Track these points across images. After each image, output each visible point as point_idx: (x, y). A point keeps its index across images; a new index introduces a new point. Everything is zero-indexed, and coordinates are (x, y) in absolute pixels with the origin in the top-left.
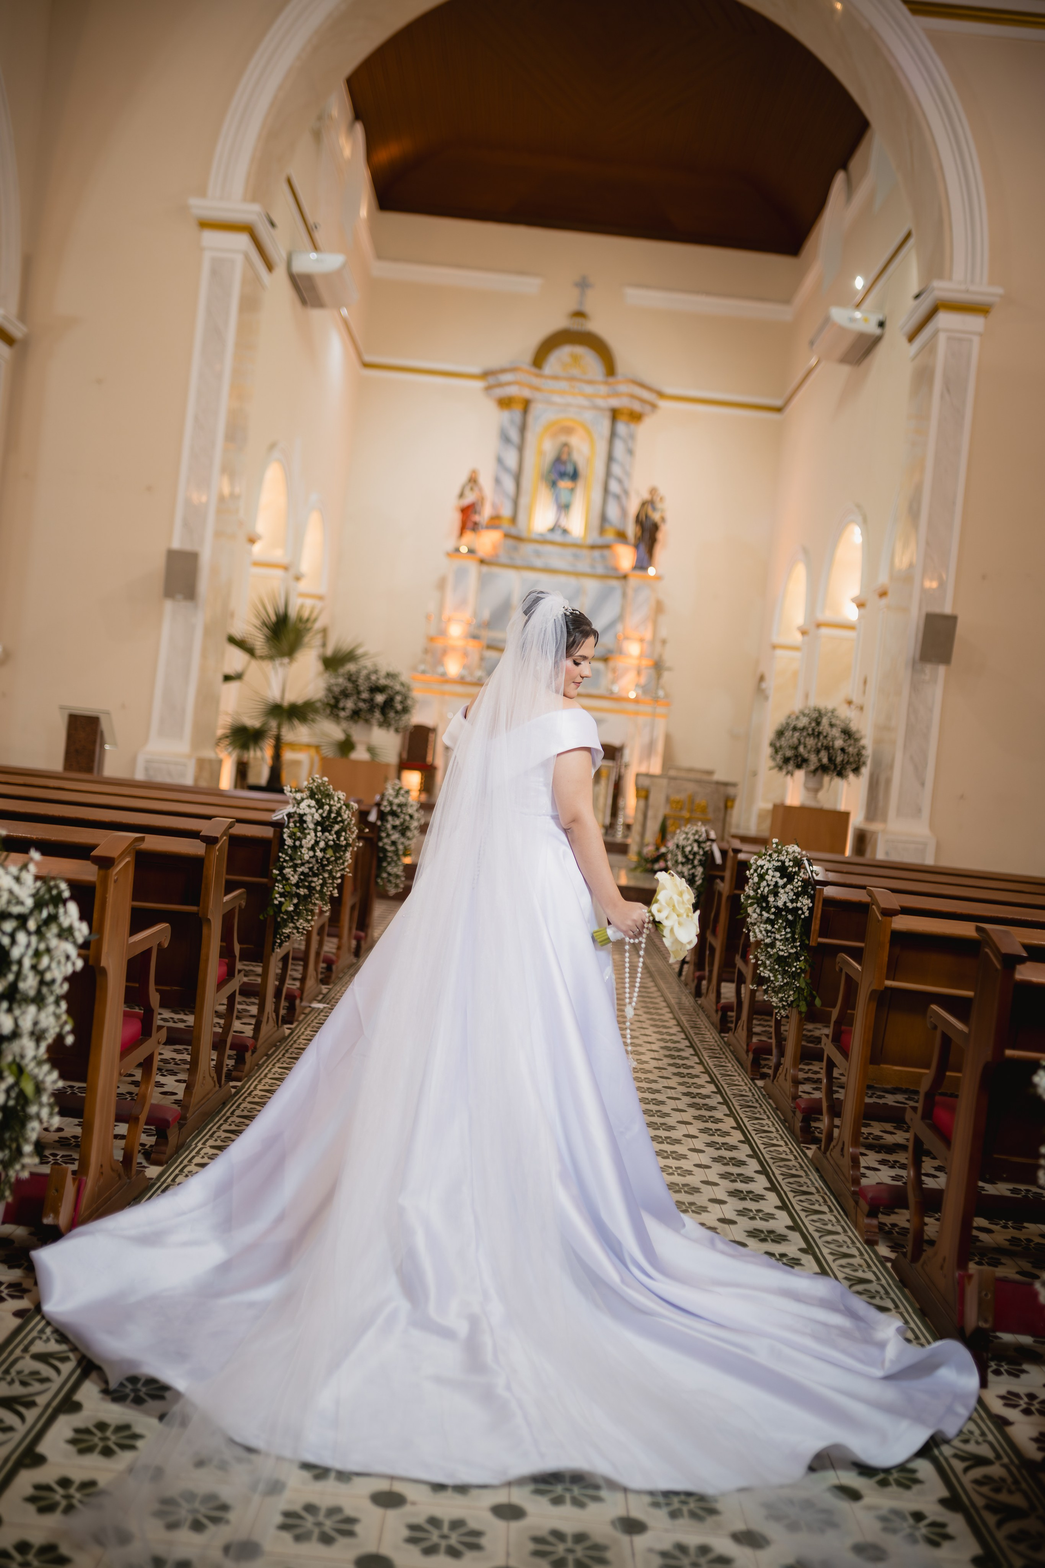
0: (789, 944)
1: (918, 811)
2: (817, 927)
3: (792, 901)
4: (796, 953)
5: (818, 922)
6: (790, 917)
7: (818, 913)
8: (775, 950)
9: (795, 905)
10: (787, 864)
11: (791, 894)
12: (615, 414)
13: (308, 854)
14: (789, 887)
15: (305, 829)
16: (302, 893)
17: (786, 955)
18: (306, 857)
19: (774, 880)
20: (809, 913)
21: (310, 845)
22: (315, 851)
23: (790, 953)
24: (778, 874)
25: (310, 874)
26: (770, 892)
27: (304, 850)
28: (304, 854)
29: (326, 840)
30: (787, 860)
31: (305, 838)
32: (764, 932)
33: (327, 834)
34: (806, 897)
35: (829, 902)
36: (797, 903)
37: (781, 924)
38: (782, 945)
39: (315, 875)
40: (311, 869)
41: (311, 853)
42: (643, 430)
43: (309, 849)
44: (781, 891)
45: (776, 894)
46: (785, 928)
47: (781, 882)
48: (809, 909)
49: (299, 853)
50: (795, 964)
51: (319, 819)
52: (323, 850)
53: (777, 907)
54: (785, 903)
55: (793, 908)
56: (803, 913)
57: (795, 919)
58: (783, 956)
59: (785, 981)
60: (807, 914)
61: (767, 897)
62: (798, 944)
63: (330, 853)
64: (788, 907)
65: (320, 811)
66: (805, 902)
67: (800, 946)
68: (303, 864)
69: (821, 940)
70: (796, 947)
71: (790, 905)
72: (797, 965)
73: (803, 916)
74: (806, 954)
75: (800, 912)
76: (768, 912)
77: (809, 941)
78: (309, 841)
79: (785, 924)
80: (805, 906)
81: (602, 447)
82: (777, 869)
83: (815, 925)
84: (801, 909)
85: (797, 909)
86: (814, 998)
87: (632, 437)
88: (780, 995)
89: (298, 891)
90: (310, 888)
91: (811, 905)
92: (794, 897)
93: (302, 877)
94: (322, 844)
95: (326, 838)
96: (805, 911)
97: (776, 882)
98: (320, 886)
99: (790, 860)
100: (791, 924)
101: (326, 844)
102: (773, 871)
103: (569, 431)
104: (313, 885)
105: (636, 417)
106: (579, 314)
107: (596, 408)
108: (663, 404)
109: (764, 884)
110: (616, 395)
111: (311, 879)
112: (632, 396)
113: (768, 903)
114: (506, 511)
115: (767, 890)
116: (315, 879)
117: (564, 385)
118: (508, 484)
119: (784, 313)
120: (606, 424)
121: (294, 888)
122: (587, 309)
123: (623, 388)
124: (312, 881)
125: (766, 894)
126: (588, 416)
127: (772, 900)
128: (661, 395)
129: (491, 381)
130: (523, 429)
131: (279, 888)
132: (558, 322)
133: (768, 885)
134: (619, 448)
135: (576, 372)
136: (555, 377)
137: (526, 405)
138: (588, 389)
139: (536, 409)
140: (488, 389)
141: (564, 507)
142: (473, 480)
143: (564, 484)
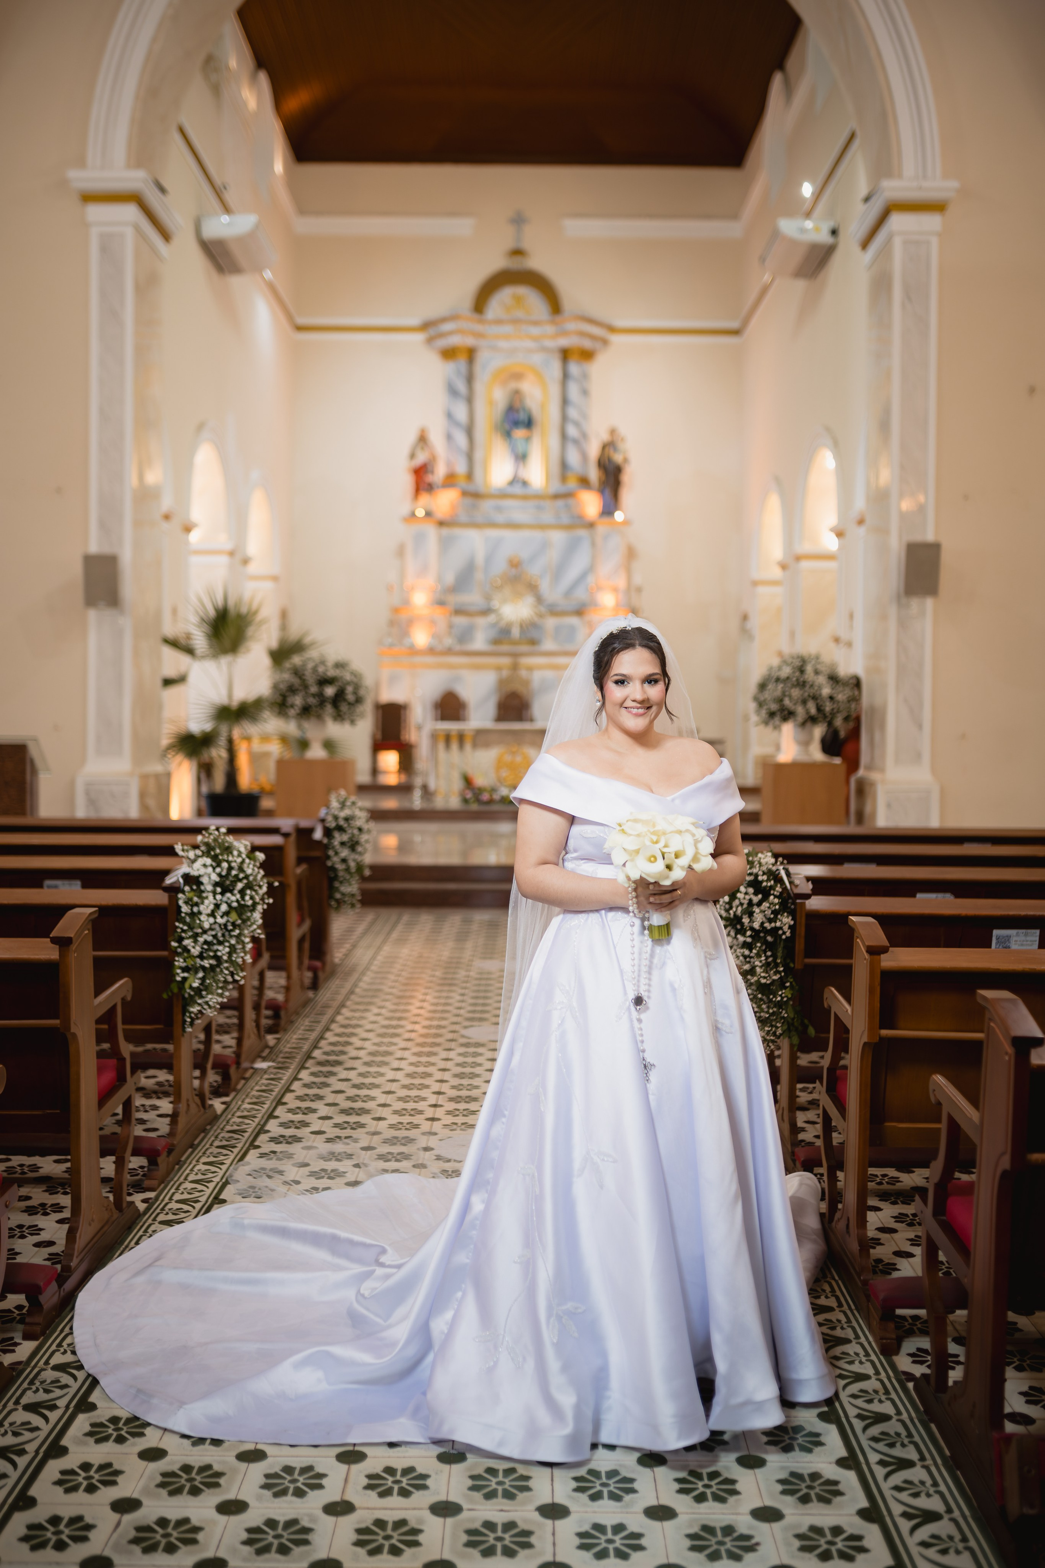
0: (771, 969)
2: (802, 946)
3: (770, 921)
4: (781, 978)
5: (802, 941)
6: (769, 939)
7: (801, 931)
8: (755, 978)
9: (773, 925)
10: (760, 878)
11: (768, 912)
12: (565, 355)
13: (208, 921)
14: (765, 905)
15: (203, 892)
16: (207, 965)
17: (768, 982)
18: (206, 925)
19: (747, 897)
20: (791, 933)
21: (209, 911)
22: (215, 917)
23: (774, 980)
24: (751, 890)
25: (215, 941)
26: (743, 912)
27: (203, 918)
28: (203, 922)
29: (229, 902)
30: (760, 873)
31: (203, 903)
32: (741, 958)
33: (228, 895)
34: (786, 914)
35: (815, 916)
36: (776, 922)
37: (760, 947)
38: (763, 972)
39: (220, 943)
40: (215, 936)
41: (212, 920)
42: (597, 368)
43: (208, 915)
44: (756, 910)
45: (751, 914)
46: (765, 952)
47: (756, 899)
48: (790, 927)
49: (198, 922)
50: (780, 993)
51: (218, 879)
52: (226, 914)
53: (753, 929)
54: (762, 923)
55: (772, 928)
56: (784, 933)
57: (775, 940)
58: (765, 984)
59: (771, 1011)
60: (788, 934)
61: (741, 918)
62: (782, 969)
63: (234, 916)
64: (765, 928)
65: (218, 870)
66: (786, 920)
67: (783, 971)
68: (205, 932)
69: (807, 961)
70: (780, 972)
71: (767, 925)
72: (782, 993)
73: (784, 937)
74: (792, 980)
75: (780, 932)
76: (744, 935)
77: (794, 963)
78: (207, 907)
79: (764, 947)
80: (785, 925)
81: (554, 391)
82: (750, 884)
83: (800, 945)
84: (781, 928)
85: (777, 929)
86: (805, 1028)
87: (586, 376)
88: (767, 1029)
89: (202, 963)
90: (218, 959)
91: (792, 923)
92: (772, 916)
93: (205, 947)
94: (224, 908)
95: (229, 898)
96: (786, 930)
97: (750, 900)
98: (227, 955)
99: (764, 874)
100: (770, 946)
101: (229, 905)
102: (746, 888)
103: (518, 376)
104: (219, 954)
105: (587, 355)
106: (517, 252)
107: (544, 349)
108: (615, 339)
109: (736, 902)
110: (564, 333)
111: (215, 947)
112: (582, 334)
113: (742, 924)
114: (461, 468)
115: (740, 909)
116: (220, 948)
117: (507, 329)
118: (461, 439)
119: (733, 230)
120: (555, 368)
121: (198, 960)
122: (526, 245)
123: (571, 326)
124: (217, 950)
125: (740, 915)
126: (537, 359)
127: (746, 920)
128: (612, 329)
129: (432, 331)
130: (470, 379)
131: (179, 962)
132: (496, 262)
133: (741, 904)
134: (573, 390)
135: (519, 314)
136: (499, 322)
137: (471, 354)
138: (535, 331)
139: (482, 357)
140: (430, 341)
141: (521, 458)
142: (423, 439)
143: (519, 433)
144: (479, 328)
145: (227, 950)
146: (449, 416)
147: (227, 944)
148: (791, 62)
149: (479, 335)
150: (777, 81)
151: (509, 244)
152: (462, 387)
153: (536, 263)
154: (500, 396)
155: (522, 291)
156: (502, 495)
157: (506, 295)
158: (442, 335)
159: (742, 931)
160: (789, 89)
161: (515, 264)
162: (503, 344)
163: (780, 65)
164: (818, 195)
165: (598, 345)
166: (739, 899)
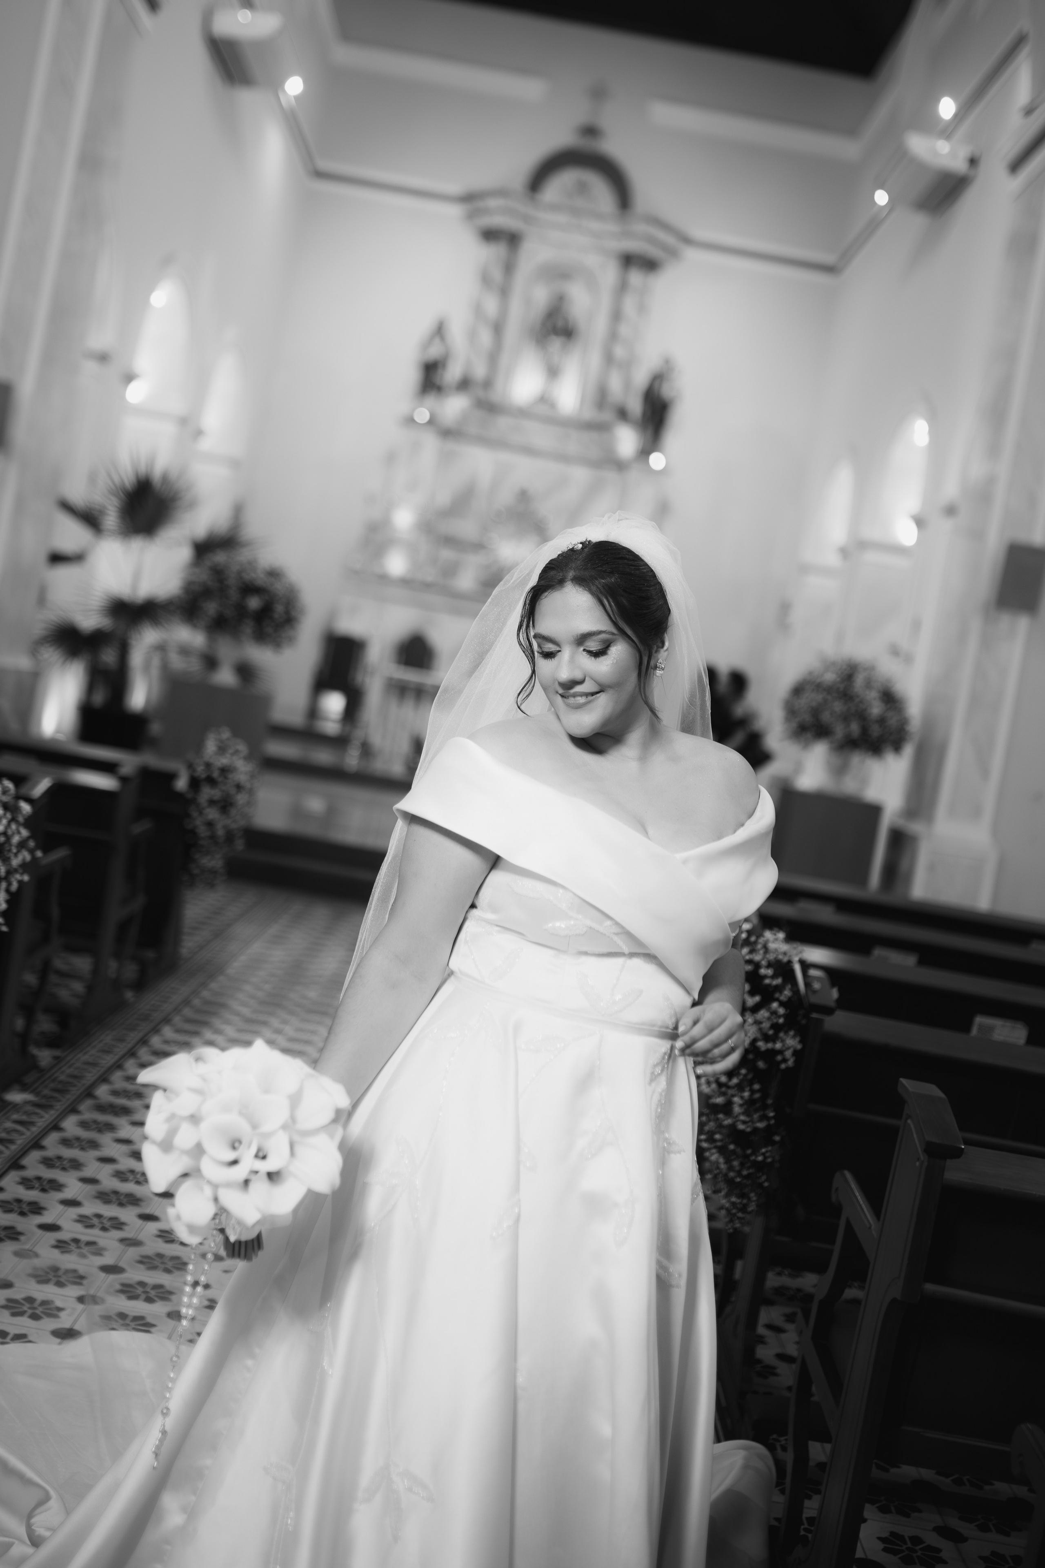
0: (756, 1111)
1: (976, 813)
2: (809, 1084)
4: (768, 1127)
5: (810, 1076)
9: (770, 1045)
12: (627, 260)
20: (795, 1061)
23: (757, 1129)
34: (791, 1032)
36: (774, 1042)
42: (661, 283)
47: (751, 1001)
48: (795, 1053)
50: (764, 1146)
56: (785, 1060)
57: (767, 1068)
60: (790, 1063)
62: (771, 1114)
64: (758, 1048)
66: (790, 1042)
67: (772, 1116)
69: (812, 1107)
70: (767, 1118)
71: (760, 1045)
72: (767, 1148)
73: (783, 1066)
74: (782, 1130)
77: (792, 1108)
79: (752, 1076)
80: (788, 1048)
81: (606, 301)
83: (805, 1082)
84: (781, 1052)
87: (646, 292)
91: (799, 1047)
96: (789, 1057)
100: (760, 1076)
103: (566, 277)
105: (651, 265)
106: (591, 130)
107: (603, 250)
108: (688, 252)
110: (631, 235)
112: (651, 239)
114: (480, 371)
117: (564, 218)
118: (486, 337)
119: (849, 149)
120: (611, 274)
122: (603, 123)
123: (641, 228)
126: (594, 260)
128: (688, 241)
129: (475, 205)
130: (509, 268)
132: (564, 138)
134: (629, 305)
135: (581, 202)
136: (554, 208)
137: (514, 240)
138: (596, 225)
139: (527, 246)
140: (470, 216)
141: (553, 372)
143: (556, 343)
144: (529, 210)
146: (477, 307)
149: (527, 220)
151: (583, 118)
152: (497, 275)
153: (612, 146)
154: (541, 296)
155: (589, 177)
156: (522, 413)
157: (569, 178)
158: (485, 212)
161: (585, 144)
162: (554, 235)
164: (959, 117)
165: (665, 256)
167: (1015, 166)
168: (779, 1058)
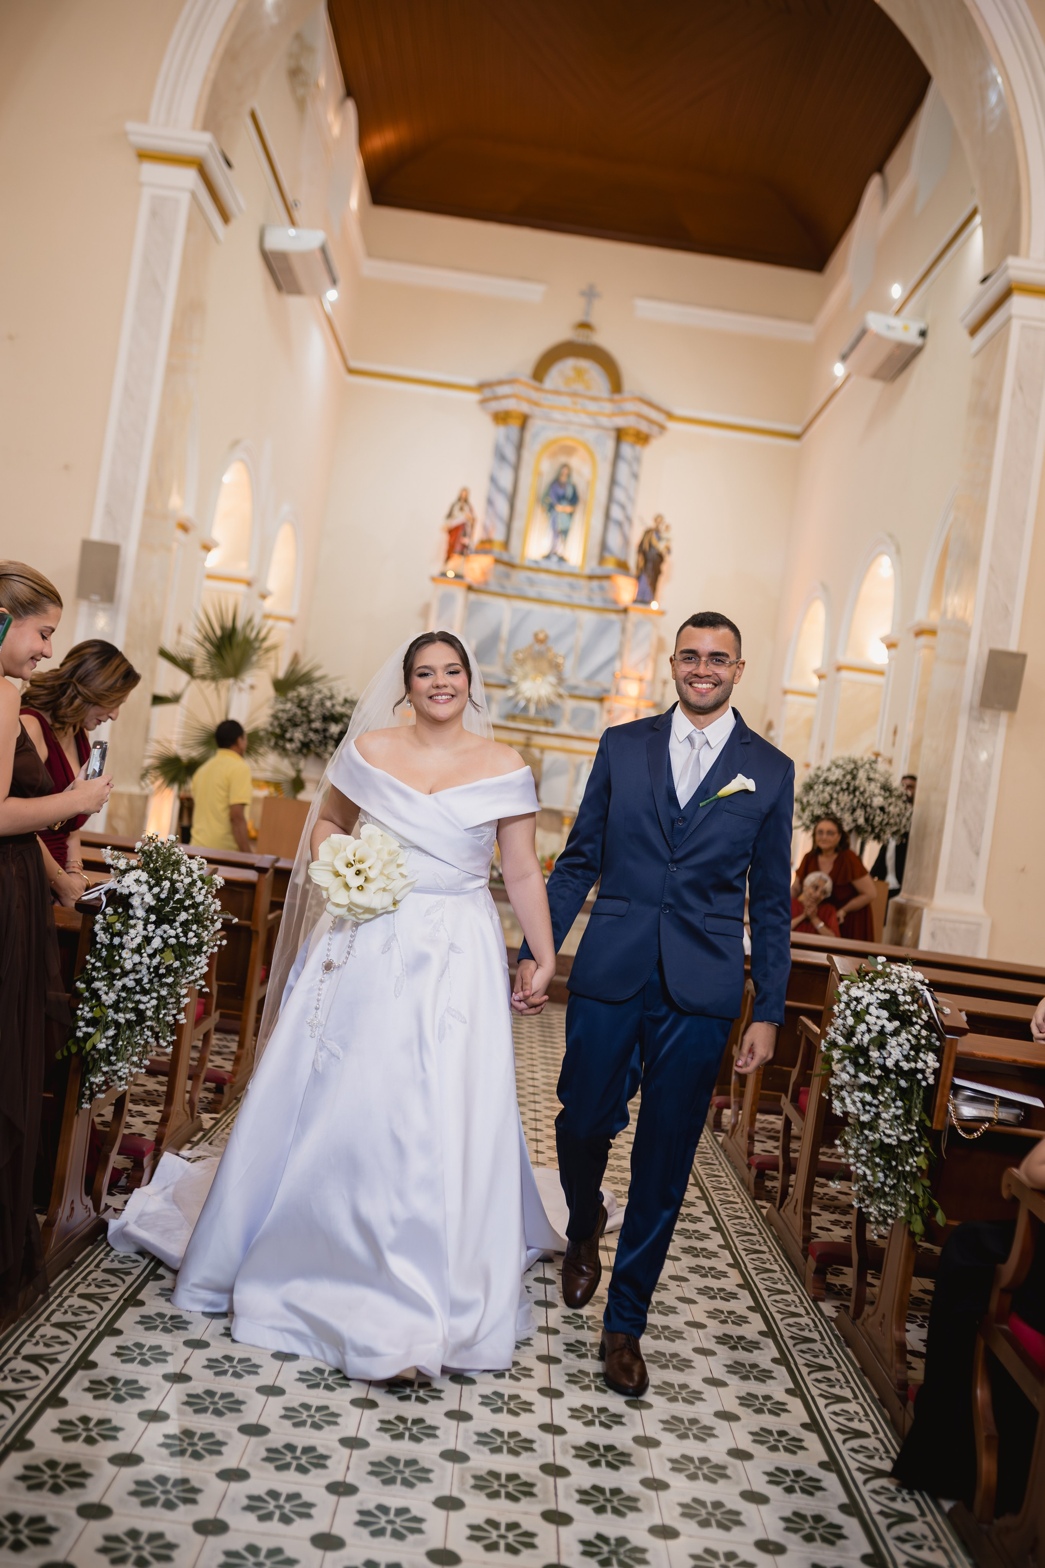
0: (901, 1126)
3: (907, 1058)
6: (903, 1083)
7: (947, 1077)
9: (913, 1065)
11: (907, 1047)
12: (620, 434)
13: (131, 958)
14: (904, 1035)
16: (123, 1020)
18: (128, 965)
19: (880, 1022)
20: (934, 1078)
22: (141, 955)
23: (901, 1141)
24: (885, 1014)
25: (137, 989)
26: (871, 1041)
27: (125, 953)
28: (124, 959)
29: (165, 936)
31: (127, 933)
33: (165, 926)
36: (916, 1062)
38: (889, 1127)
40: (138, 982)
42: (650, 453)
44: (891, 1041)
45: (882, 1046)
47: (890, 1027)
48: (934, 1071)
49: (117, 958)
50: (909, 1159)
52: (159, 952)
53: (883, 1067)
54: (897, 1061)
55: (911, 1069)
56: (925, 1079)
57: (912, 1087)
60: (931, 1081)
61: (868, 1048)
64: (901, 1067)
67: (916, 1131)
68: (125, 974)
70: (911, 1132)
71: (905, 1066)
72: (912, 1160)
73: (924, 1083)
74: (927, 1144)
76: (867, 1073)
77: (932, 1122)
78: (132, 939)
79: (894, 1094)
80: (927, 1068)
81: (604, 470)
82: (883, 1005)
83: (943, 1097)
84: (922, 1072)
85: (916, 1071)
87: (638, 460)
89: (116, 1017)
90: (139, 1013)
91: (937, 1065)
92: (912, 1053)
93: (123, 995)
96: (928, 1075)
97: (882, 1027)
98: (153, 1010)
100: (903, 1094)
101: (165, 941)
103: (569, 451)
104: (142, 1007)
105: (642, 439)
106: (585, 326)
107: (599, 427)
108: (671, 425)
109: (862, 1027)
110: (623, 413)
111: (137, 997)
112: (639, 416)
113: (868, 1058)
114: (498, 535)
115: (866, 1038)
116: (145, 999)
117: (566, 401)
118: (502, 507)
119: (806, 333)
120: (610, 444)
121: (111, 1012)
122: (594, 320)
123: (630, 406)
124: (139, 1002)
125: (865, 1045)
126: (590, 435)
127: (874, 1054)
128: (670, 416)
129: (488, 393)
130: (519, 447)
131: (85, 1011)
132: (563, 333)
133: (869, 1031)
134: (623, 471)
135: (579, 387)
136: (557, 392)
137: (524, 420)
138: (592, 406)
139: (534, 426)
140: (483, 402)
142: (463, 500)
143: (563, 508)
144: (535, 395)
145: (154, 1002)
146: (493, 480)
147: (155, 995)
148: (892, 166)
149: (536, 404)
150: (875, 183)
151: (579, 317)
152: (510, 453)
153: (601, 339)
154: (548, 469)
155: (585, 364)
156: (536, 568)
157: (568, 365)
158: (496, 398)
159: (868, 1067)
160: (886, 191)
161: (580, 337)
162: (557, 415)
163: (880, 169)
164: (906, 298)
165: (655, 430)
166: (868, 1024)
167: (974, 331)
168: (920, 1076)
